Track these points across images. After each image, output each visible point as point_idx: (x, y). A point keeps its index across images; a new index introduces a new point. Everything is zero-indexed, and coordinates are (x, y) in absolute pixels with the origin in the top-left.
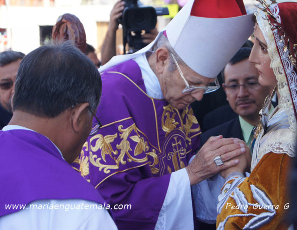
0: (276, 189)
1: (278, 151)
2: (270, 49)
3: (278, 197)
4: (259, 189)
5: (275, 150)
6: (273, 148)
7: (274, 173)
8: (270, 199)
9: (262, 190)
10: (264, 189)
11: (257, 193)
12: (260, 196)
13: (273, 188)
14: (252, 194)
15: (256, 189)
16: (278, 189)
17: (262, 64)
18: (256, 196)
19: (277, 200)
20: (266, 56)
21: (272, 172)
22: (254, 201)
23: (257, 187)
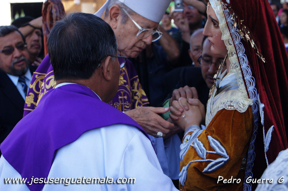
0: (229, 139)
1: (229, 108)
2: (221, 24)
3: (231, 146)
4: (215, 139)
5: (227, 107)
6: (225, 105)
7: (227, 126)
8: (224, 147)
9: (217, 140)
10: (219, 139)
11: (214, 142)
12: (216, 145)
13: (226, 138)
14: (209, 143)
15: (213, 139)
16: (230, 139)
17: (214, 37)
18: (213, 144)
19: (230, 147)
20: (217, 30)
21: (225, 125)
22: (211, 148)
23: (213, 137)
